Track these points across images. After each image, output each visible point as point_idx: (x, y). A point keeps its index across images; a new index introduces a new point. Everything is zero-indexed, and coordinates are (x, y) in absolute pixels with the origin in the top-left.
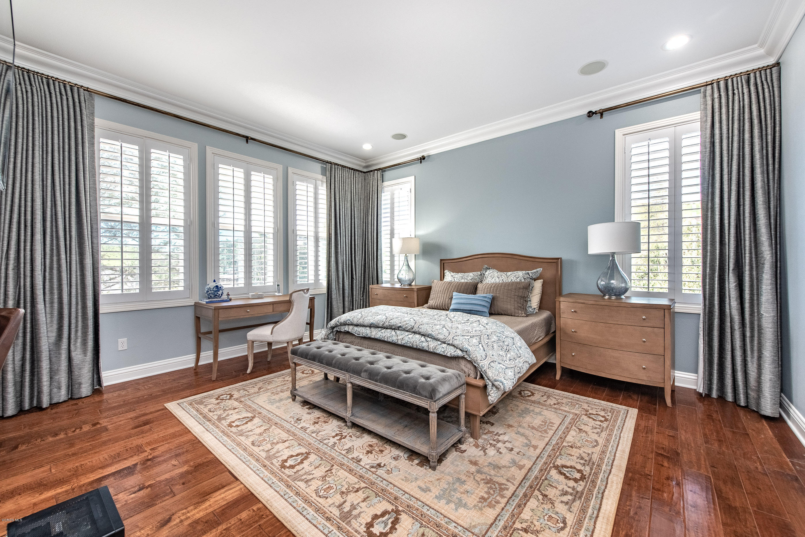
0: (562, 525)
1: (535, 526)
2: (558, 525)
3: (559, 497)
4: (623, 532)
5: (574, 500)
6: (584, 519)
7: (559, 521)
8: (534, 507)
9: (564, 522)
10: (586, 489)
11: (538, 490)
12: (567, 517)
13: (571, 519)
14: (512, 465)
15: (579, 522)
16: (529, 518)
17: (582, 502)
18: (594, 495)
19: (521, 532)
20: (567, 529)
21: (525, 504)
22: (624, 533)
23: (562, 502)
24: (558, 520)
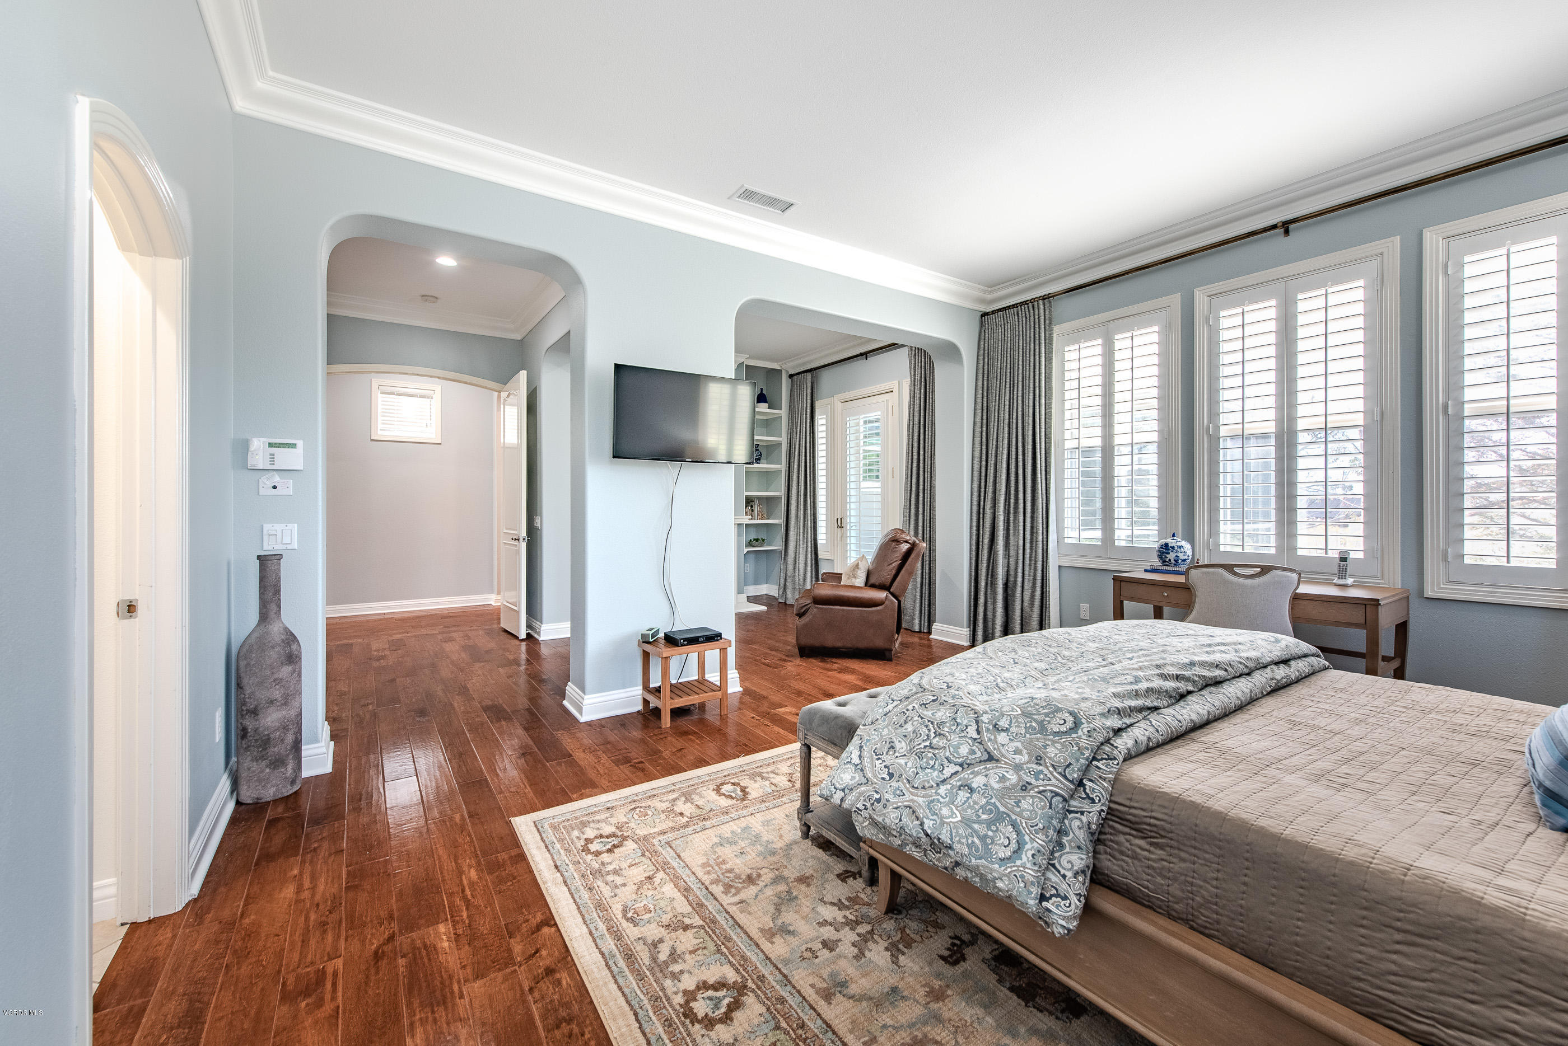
0: (629, 915)
1: (648, 889)
2: (632, 911)
3: (671, 943)
4: (567, 983)
5: (654, 959)
6: (617, 946)
7: (635, 916)
8: (675, 904)
9: (631, 920)
10: (661, 994)
11: (702, 927)
12: (636, 928)
13: (631, 932)
14: (779, 922)
15: (618, 936)
16: (663, 890)
17: (644, 967)
18: (642, 996)
19: (651, 873)
20: (620, 916)
21: (686, 897)
22: (564, 983)
23: (661, 941)
24: (638, 915)
